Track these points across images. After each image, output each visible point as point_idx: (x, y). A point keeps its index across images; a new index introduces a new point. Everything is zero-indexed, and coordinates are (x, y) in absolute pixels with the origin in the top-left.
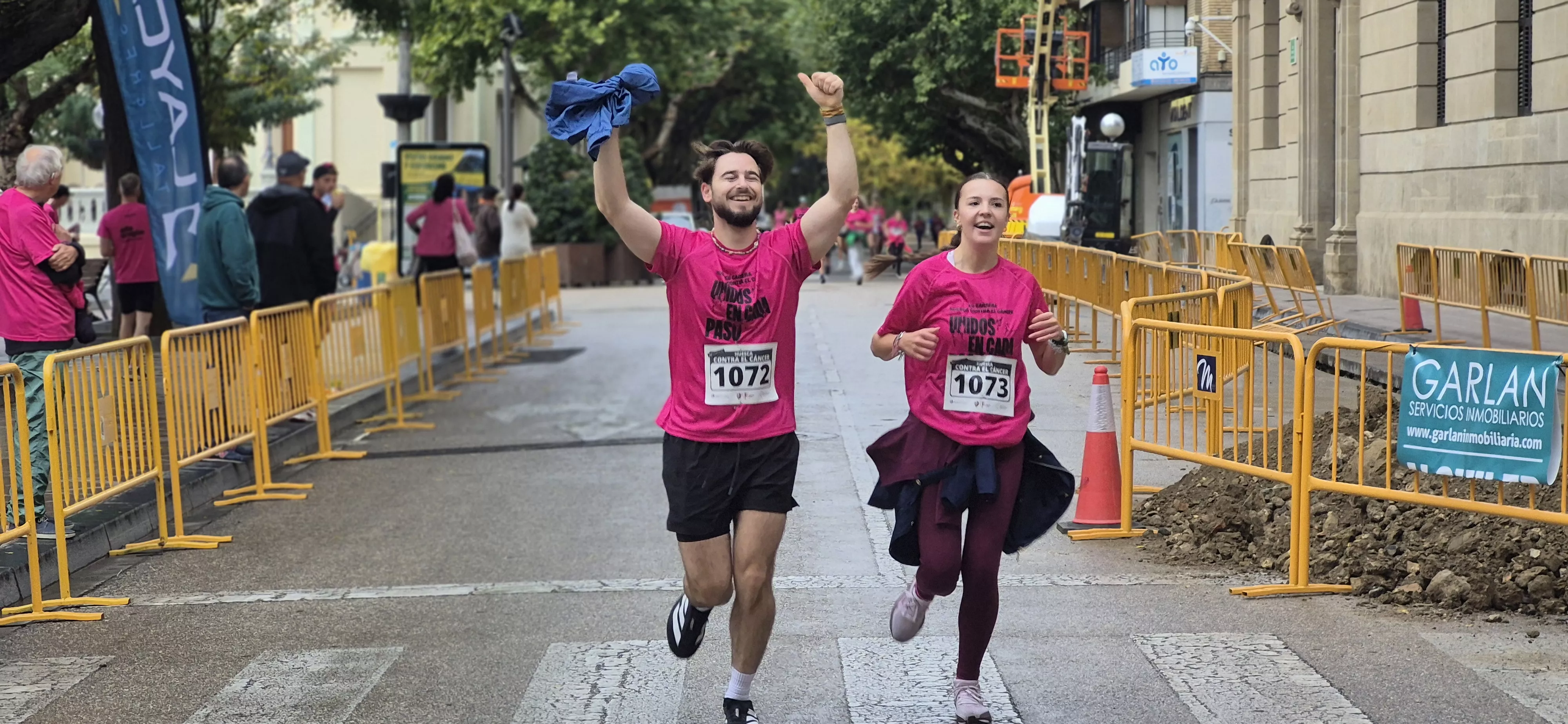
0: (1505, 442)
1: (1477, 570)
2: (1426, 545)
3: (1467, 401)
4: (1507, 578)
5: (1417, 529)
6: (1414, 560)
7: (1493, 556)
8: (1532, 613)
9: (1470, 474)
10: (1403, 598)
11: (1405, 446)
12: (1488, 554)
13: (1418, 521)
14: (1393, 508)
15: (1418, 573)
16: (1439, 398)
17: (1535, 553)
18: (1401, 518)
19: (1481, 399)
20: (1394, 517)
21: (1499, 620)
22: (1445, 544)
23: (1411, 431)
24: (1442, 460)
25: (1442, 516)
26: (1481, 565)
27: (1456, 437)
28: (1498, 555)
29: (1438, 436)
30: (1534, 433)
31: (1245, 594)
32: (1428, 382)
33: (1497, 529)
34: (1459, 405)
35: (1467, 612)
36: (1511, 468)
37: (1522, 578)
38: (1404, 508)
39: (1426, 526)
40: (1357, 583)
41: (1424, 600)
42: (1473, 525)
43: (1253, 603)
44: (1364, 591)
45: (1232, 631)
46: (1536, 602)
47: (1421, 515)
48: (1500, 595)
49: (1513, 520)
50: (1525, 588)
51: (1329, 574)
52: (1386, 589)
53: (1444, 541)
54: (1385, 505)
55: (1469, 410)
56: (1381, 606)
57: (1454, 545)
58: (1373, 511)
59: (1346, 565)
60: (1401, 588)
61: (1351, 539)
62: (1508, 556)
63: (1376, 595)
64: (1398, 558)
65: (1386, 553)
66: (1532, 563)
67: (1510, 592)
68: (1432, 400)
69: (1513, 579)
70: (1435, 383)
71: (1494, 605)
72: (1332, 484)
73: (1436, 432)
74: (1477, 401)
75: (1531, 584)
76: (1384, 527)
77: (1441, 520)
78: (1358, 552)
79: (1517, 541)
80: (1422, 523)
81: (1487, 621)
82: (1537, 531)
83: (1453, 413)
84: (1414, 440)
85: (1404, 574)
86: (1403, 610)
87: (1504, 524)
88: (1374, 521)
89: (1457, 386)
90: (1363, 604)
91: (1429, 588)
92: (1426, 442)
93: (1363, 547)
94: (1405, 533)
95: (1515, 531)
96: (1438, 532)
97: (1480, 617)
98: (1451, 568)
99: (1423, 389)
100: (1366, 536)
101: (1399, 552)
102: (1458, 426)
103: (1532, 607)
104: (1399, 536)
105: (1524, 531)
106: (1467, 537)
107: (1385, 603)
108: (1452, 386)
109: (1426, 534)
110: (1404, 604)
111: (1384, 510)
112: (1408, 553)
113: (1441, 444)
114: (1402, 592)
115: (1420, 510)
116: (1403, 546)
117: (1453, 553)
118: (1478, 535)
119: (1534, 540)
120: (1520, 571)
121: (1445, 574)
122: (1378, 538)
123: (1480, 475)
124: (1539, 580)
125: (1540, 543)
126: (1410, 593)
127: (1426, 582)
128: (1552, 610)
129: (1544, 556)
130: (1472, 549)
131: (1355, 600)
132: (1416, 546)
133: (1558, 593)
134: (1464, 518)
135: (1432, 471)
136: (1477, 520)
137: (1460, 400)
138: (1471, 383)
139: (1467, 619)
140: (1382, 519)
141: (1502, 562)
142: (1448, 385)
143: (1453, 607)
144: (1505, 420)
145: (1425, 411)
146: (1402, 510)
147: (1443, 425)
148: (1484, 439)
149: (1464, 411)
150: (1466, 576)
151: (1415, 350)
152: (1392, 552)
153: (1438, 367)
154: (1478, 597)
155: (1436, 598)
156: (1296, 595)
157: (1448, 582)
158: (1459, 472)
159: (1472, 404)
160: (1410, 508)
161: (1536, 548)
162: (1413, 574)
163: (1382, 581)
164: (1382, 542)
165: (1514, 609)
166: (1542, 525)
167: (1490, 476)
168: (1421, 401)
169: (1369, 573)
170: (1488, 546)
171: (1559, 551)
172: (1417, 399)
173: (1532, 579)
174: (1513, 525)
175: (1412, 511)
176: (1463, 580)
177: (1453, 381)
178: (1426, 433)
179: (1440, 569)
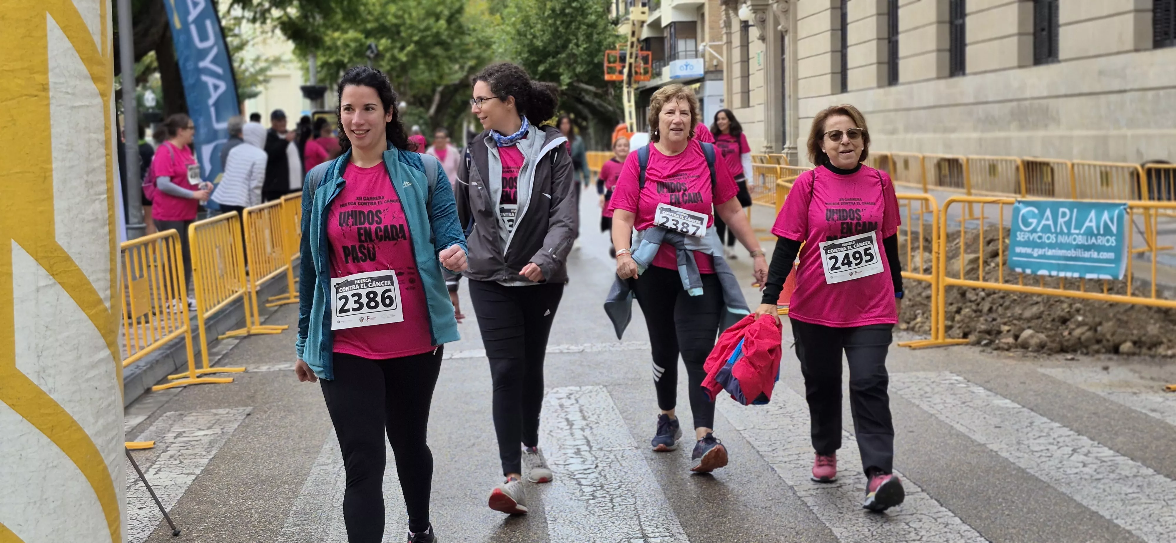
0: (1087, 255)
1: (1046, 329)
2: (1009, 315)
3: (1058, 230)
4: (1066, 333)
5: (1001, 305)
6: (1005, 324)
7: (1053, 320)
8: (1087, 354)
9: (1062, 274)
10: (1006, 347)
11: (1015, 258)
12: (1050, 319)
13: (1001, 301)
14: (983, 294)
15: (1008, 331)
16: (1039, 229)
17: (1080, 318)
18: (990, 299)
19: (1069, 228)
20: (983, 299)
21: (1072, 359)
22: (1021, 314)
23: (1018, 250)
24: (1041, 266)
25: (1015, 297)
26: (1049, 326)
27: (1050, 253)
28: (1057, 320)
29: (1037, 252)
30: (1109, 249)
31: (910, 347)
32: (1030, 220)
33: (1052, 305)
34: (1052, 233)
35: (1049, 355)
36: (1092, 270)
37: (1077, 332)
38: (990, 293)
39: (1007, 303)
40: (972, 338)
41: (1016, 347)
42: (1037, 303)
43: (918, 352)
44: (978, 343)
45: (924, 370)
46: (1086, 347)
47: (1003, 297)
48: (1066, 344)
49: (1062, 299)
50: (1079, 339)
51: (950, 332)
52: (991, 342)
53: (1020, 312)
54: (977, 291)
55: (1059, 237)
56: (995, 352)
57: (1028, 314)
58: (970, 295)
59: (960, 328)
60: (1004, 340)
61: (959, 311)
62: (1064, 321)
63: (986, 345)
64: (994, 323)
65: (986, 320)
66: (1080, 325)
67: (1071, 343)
68: (1034, 231)
69: (1070, 334)
70: (1034, 221)
71: (1063, 350)
72: (962, 282)
73: (1036, 250)
74: (1065, 230)
75: (1083, 338)
76: (978, 304)
77: (1015, 300)
78: (967, 320)
79: (1069, 312)
80: (1004, 302)
81: (1067, 360)
82: (1078, 305)
83: (1048, 238)
84: (1020, 255)
85: (999, 332)
86: (1011, 354)
87: (1056, 302)
88: (971, 301)
89: (1050, 222)
90: (983, 351)
91: (1020, 340)
92: (1030, 256)
93: (970, 317)
94: (994, 307)
95: (1065, 306)
96: (1014, 307)
97: (1060, 357)
98: (1029, 328)
99: (1027, 224)
100: (967, 310)
101: (994, 320)
102: (1051, 246)
103: (1085, 351)
104: (990, 310)
105: (1070, 306)
106: (1035, 310)
107: (996, 349)
108: (1047, 223)
109: (1007, 308)
110: (1007, 350)
111: (977, 295)
112: (999, 320)
113: (1040, 257)
114: (1005, 343)
115: (1001, 294)
116: (994, 315)
117: (1029, 320)
118: (1042, 309)
119: (1078, 311)
120: (1073, 329)
121: (1028, 332)
122: (975, 311)
123: (1069, 275)
124: (1089, 334)
125: (1082, 312)
126: (1008, 343)
127: (1016, 337)
128: (1098, 352)
129: (1087, 320)
130: (1039, 317)
131: (978, 349)
132: (1002, 316)
133: (1098, 342)
134: (1028, 298)
135: (1034, 273)
136: (1039, 299)
137: (1053, 230)
138: (1061, 220)
139: (1051, 358)
140: (976, 300)
141: (1059, 324)
142: (1044, 222)
143: (1037, 351)
144: (1087, 241)
145: (1029, 238)
146: (988, 295)
147: (1041, 246)
148: (1072, 253)
149: (1056, 237)
150: (1042, 332)
151: (1019, 202)
152: (990, 319)
153: (1036, 211)
154: (1054, 345)
155: (1025, 346)
156: (938, 346)
157: (1032, 336)
158: (1054, 273)
159: (1062, 233)
160: (994, 293)
161: (1080, 315)
162: (1005, 332)
163: (989, 337)
164: (978, 314)
165: (1075, 351)
166: (1083, 301)
167: (1076, 275)
168: (1025, 231)
169: (980, 332)
170: (1049, 315)
171: (1094, 317)
172: (1021, 231)
173: (1083, 334)
174: (1062, 302)
175: (996, 296)
176: (1042, 336)
177: (1047, 219)
178: (1029, 250)
179: (1023, 330)
